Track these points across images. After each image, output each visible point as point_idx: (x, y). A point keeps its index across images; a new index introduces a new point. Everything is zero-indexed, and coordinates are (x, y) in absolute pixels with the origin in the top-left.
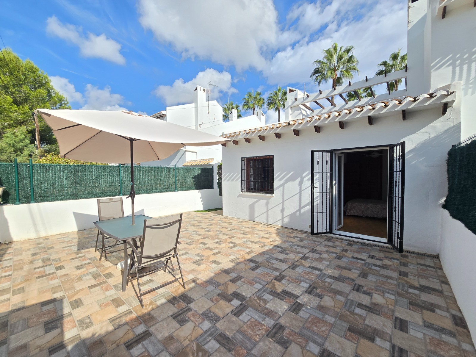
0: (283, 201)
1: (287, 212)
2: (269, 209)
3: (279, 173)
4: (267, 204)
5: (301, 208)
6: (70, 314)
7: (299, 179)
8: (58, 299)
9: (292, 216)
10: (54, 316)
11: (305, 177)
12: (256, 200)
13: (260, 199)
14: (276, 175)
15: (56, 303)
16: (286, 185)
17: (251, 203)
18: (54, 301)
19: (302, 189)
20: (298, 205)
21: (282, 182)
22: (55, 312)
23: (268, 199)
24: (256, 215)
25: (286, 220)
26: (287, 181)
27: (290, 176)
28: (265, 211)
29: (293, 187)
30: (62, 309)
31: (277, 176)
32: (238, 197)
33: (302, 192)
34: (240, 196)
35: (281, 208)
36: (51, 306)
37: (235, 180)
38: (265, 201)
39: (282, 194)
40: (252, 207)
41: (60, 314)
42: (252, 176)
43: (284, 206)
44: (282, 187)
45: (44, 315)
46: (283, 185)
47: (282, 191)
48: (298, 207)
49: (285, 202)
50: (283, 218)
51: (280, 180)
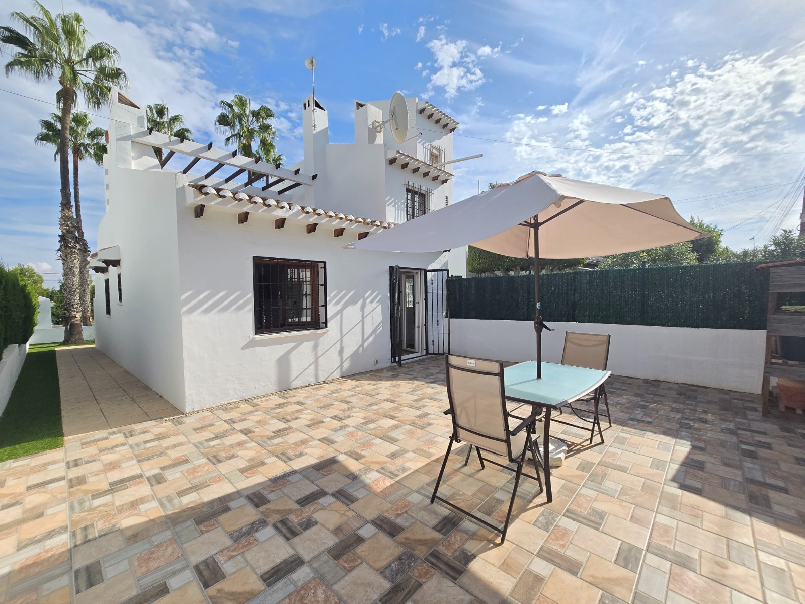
0: (342, 337)
1: (347, 353)
2: (319, 355)
3: (334, 293)
4: (316, 347)
5: (364, 341)
6: (672, 461)
7: (361, 302)
8: (676, 485)
9: (354, 356)
10: (691, 470)
11: (367, 298)
12: (292, 345)
13: (300, 342)
14: (331, 296)
15: (681, 481)
16: (345, 311)
17: (280, 355)
18: (683, 487)
19: (365, 315)
20: (360, 338)
21: (339, 307)
22: (687, 473)
23: (316, 339)
24: (294, 373)
25: (346, 365)
26: (345, 306)
27: (349, 299)
28: (312, 362)
29: (353, 313)
30: (679, 470)
31: (333, 296)
32: (245, 347)
33: (365, 319)
34: (250, 345)
35: (339, 349)
36: (688, 482)
37: (235, 307)
38: (311, 344)
39: (339, 327)
40: (284, 363)
41: (683, 467)
42: (309, 298)
43: (344, 344)
44: (339, 315)
45: (701, 478)
46: (340, 312)
47: (339, 321)
48: (361, 340)
49: (344, 338)
50: (342, 363)
51: (337, 303)
